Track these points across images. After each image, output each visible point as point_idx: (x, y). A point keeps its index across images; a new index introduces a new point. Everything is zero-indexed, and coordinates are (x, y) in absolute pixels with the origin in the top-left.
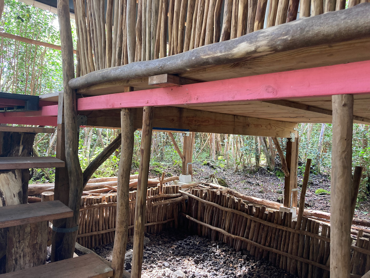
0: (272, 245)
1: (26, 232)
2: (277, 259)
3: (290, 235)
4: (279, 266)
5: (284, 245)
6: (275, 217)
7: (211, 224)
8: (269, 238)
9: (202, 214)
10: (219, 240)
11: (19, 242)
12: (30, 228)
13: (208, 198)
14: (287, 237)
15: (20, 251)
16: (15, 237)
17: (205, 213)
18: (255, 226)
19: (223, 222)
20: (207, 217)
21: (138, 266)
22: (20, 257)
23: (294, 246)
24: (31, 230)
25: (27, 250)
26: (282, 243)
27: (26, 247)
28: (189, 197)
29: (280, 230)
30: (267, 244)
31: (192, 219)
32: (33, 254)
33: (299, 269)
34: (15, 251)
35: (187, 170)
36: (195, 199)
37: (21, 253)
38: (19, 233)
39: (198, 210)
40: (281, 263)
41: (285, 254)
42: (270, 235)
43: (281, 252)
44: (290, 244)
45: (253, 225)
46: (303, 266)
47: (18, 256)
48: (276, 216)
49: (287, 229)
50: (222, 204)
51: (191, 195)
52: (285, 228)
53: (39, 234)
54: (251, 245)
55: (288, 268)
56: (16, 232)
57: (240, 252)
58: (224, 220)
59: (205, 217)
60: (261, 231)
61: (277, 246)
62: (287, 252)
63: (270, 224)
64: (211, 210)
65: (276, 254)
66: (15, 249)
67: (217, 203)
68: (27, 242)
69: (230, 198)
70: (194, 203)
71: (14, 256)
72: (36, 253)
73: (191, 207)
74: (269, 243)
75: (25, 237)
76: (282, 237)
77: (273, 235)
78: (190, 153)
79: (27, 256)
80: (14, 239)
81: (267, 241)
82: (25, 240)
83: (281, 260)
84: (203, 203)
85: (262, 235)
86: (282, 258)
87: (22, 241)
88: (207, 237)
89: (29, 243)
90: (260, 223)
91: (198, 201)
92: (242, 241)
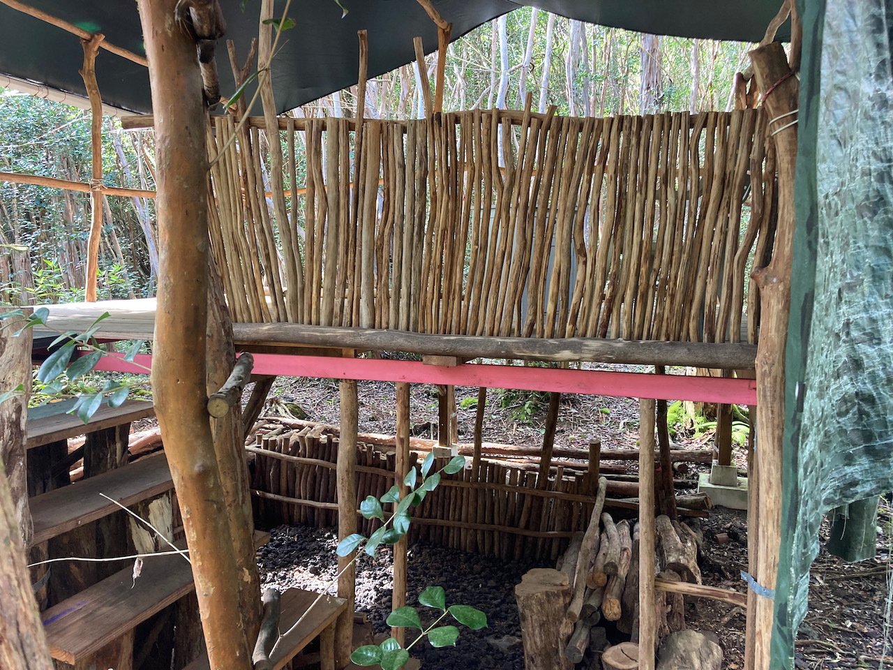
2: (445, 533)
3: (463, 493)
4: (448, 544)
5: (455, 511)
7: (312, 498)
9: (291, 484)
13: (302, 452)
17: (298, 480)
20: (302, 486)
23: (471, 509)
26: (451, 508)
31: (271, 496)
33: (479, 542)
36: (272, 458)
39: (282, 477)
41: (457, 524)
42: (430, 498)
44: (464, 508)
46: (486, 536)
49: (458, 484)
51: (262, 450)
52: (455, 484)
55: (463, 544)
59: (297, 489)
61: (443, 514)
62: (460, 520)
64: (310, 472)
67: (323, 459)
70: (271, 466)
73: (265, 474)
76: (450, 499)
77: (435, 498)
81: (425, 510)
91: (279, 461)
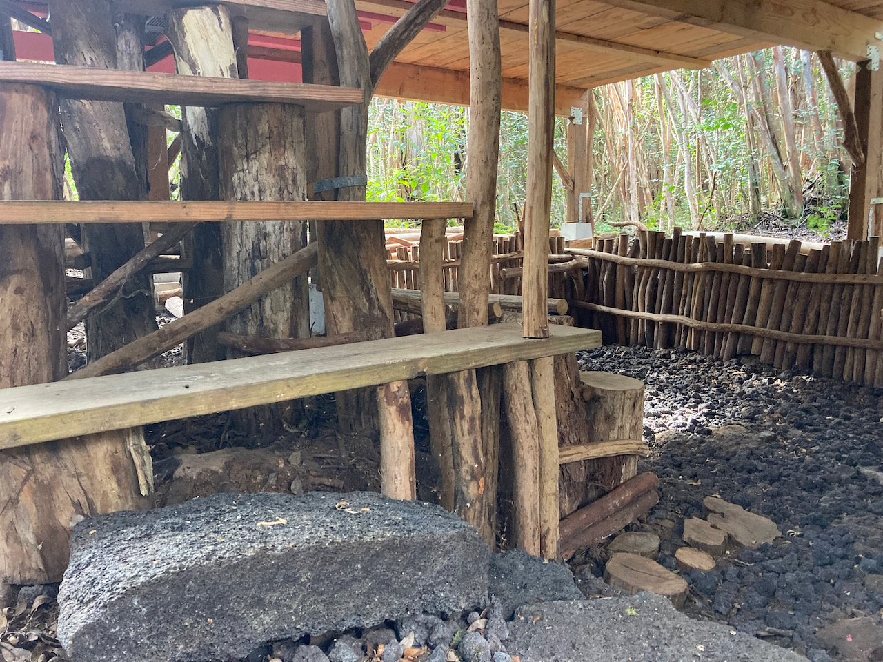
0: (820, 329)
1: (260, 133)
2: (838, 357)
3: (874, 295)
4: (842, 375)
5: (857, 322)
6: (831, 256)
7: (652, 310)
8: (812, 315)
9: (627, 294)
10: (675, 346)
11: (248, 157)
12: (267, 125)
13: (642, 251)
14: (866, 301)
15: (249, 179)
16: (236, 143)
18: (772, 293)
19: (685, 300)
20: (640, 295)
21: (545, 136)
22: (253, 193)
24: (271, 132)
25: (268, 179)
26: (851, 316)
27: (264, 172)
28: (592, 258)
29: (843, 285)
30: (807, 329)
31: (603, 308)
32: (281, 191)
34: (239, 179)
35: (581, 211)
36: (607, 261)
37: (253, 186)
38: (245, 136)
39: (617, 286)
40: (847, 368)
41: (859, 341)
42: (816, 306)
43: (848, 340)
45: (765, 291)
47: (247, 191)
48: (832, 254)
49: (865, 279)
50: (679, 258)
51: (596, 253)
52: (858, 279)
53: (288, 145)
54: (763, 337)
55: (868, 376)
56: (239, 133)
57: (733, 360)
58: (686, 296)
59: (634, 300)
60: (788, 300)
61: (836, 327)
62: (865, 336)
63: (815, 277)
64: (650, 279)
65: (835, 347)
66: (239, 175)
67: (667, 259)
68: (264, 159)
69: (701, 240)
70: (604, 272)
71: (239, 190)
72: (286, 191)
73: (596, 281)
74: (814, 325)
75: (259, 145)
77: (824, 305)
78: (585, 168)
79: (268, 192)
80: (236, 149)
81: (807, 322)
82: (260, 153)
83: (848, 360)
84: (629, 267)
85: (791, 311)
86: (849, 355)
87: (253, 156)
88: (643, 344)
89: (269, 164)
90: (788, 282)
91: (614, 264)
92: (737, 334)
